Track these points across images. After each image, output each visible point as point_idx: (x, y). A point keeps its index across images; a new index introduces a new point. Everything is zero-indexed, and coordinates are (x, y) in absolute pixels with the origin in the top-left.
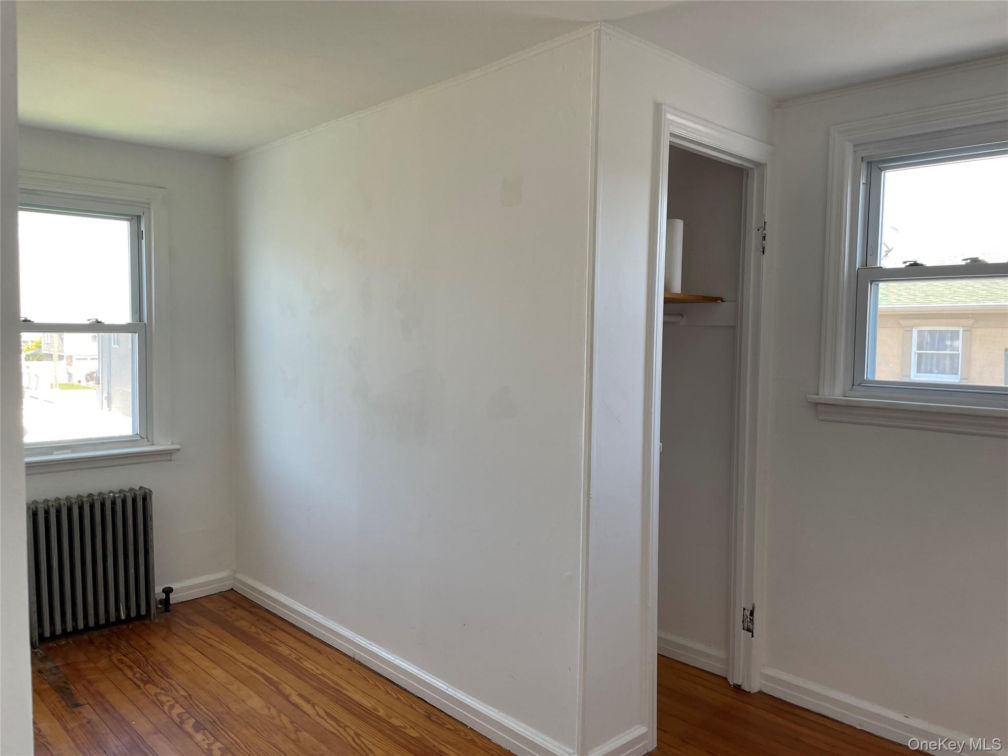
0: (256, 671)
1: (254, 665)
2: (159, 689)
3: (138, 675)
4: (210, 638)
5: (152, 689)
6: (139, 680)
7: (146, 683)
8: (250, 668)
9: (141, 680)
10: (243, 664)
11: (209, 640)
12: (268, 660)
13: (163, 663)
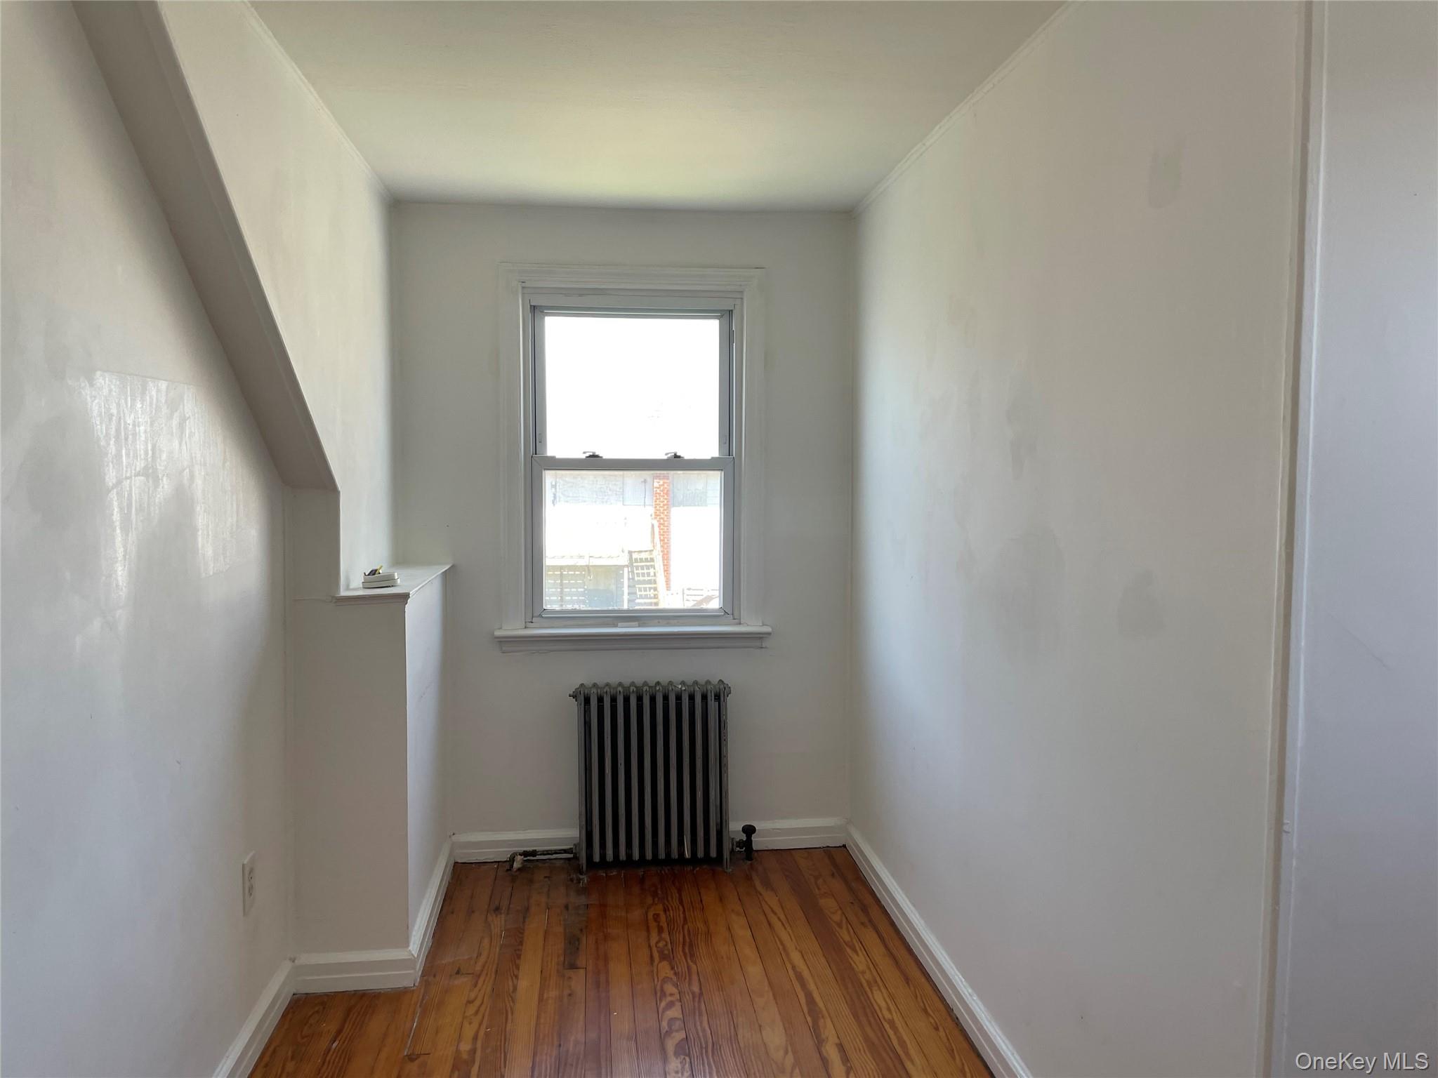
0: (803, 985)
1: (806, 974)
2: (672, 972)
3: (661, 944)
4: (775, 913)
5: (665, 969)
6: (658, 951)
7: (663, 957)
8: (800, 977)
9: (661, 952)
10: (794, 968)
11: (772, 915)
12: (829, 971)
13: (700, 935)
